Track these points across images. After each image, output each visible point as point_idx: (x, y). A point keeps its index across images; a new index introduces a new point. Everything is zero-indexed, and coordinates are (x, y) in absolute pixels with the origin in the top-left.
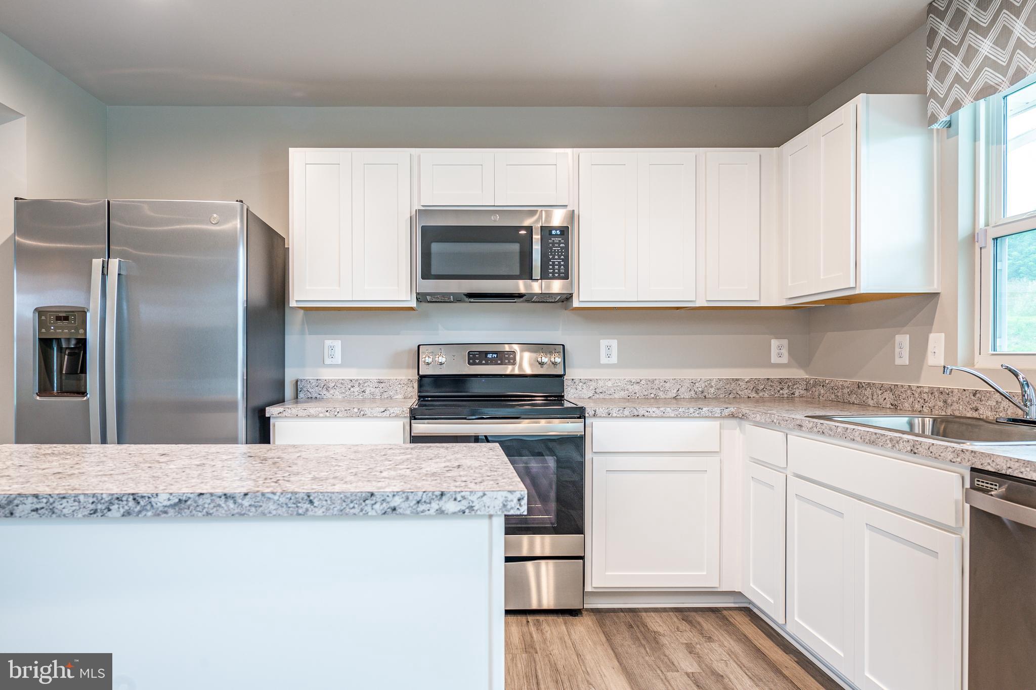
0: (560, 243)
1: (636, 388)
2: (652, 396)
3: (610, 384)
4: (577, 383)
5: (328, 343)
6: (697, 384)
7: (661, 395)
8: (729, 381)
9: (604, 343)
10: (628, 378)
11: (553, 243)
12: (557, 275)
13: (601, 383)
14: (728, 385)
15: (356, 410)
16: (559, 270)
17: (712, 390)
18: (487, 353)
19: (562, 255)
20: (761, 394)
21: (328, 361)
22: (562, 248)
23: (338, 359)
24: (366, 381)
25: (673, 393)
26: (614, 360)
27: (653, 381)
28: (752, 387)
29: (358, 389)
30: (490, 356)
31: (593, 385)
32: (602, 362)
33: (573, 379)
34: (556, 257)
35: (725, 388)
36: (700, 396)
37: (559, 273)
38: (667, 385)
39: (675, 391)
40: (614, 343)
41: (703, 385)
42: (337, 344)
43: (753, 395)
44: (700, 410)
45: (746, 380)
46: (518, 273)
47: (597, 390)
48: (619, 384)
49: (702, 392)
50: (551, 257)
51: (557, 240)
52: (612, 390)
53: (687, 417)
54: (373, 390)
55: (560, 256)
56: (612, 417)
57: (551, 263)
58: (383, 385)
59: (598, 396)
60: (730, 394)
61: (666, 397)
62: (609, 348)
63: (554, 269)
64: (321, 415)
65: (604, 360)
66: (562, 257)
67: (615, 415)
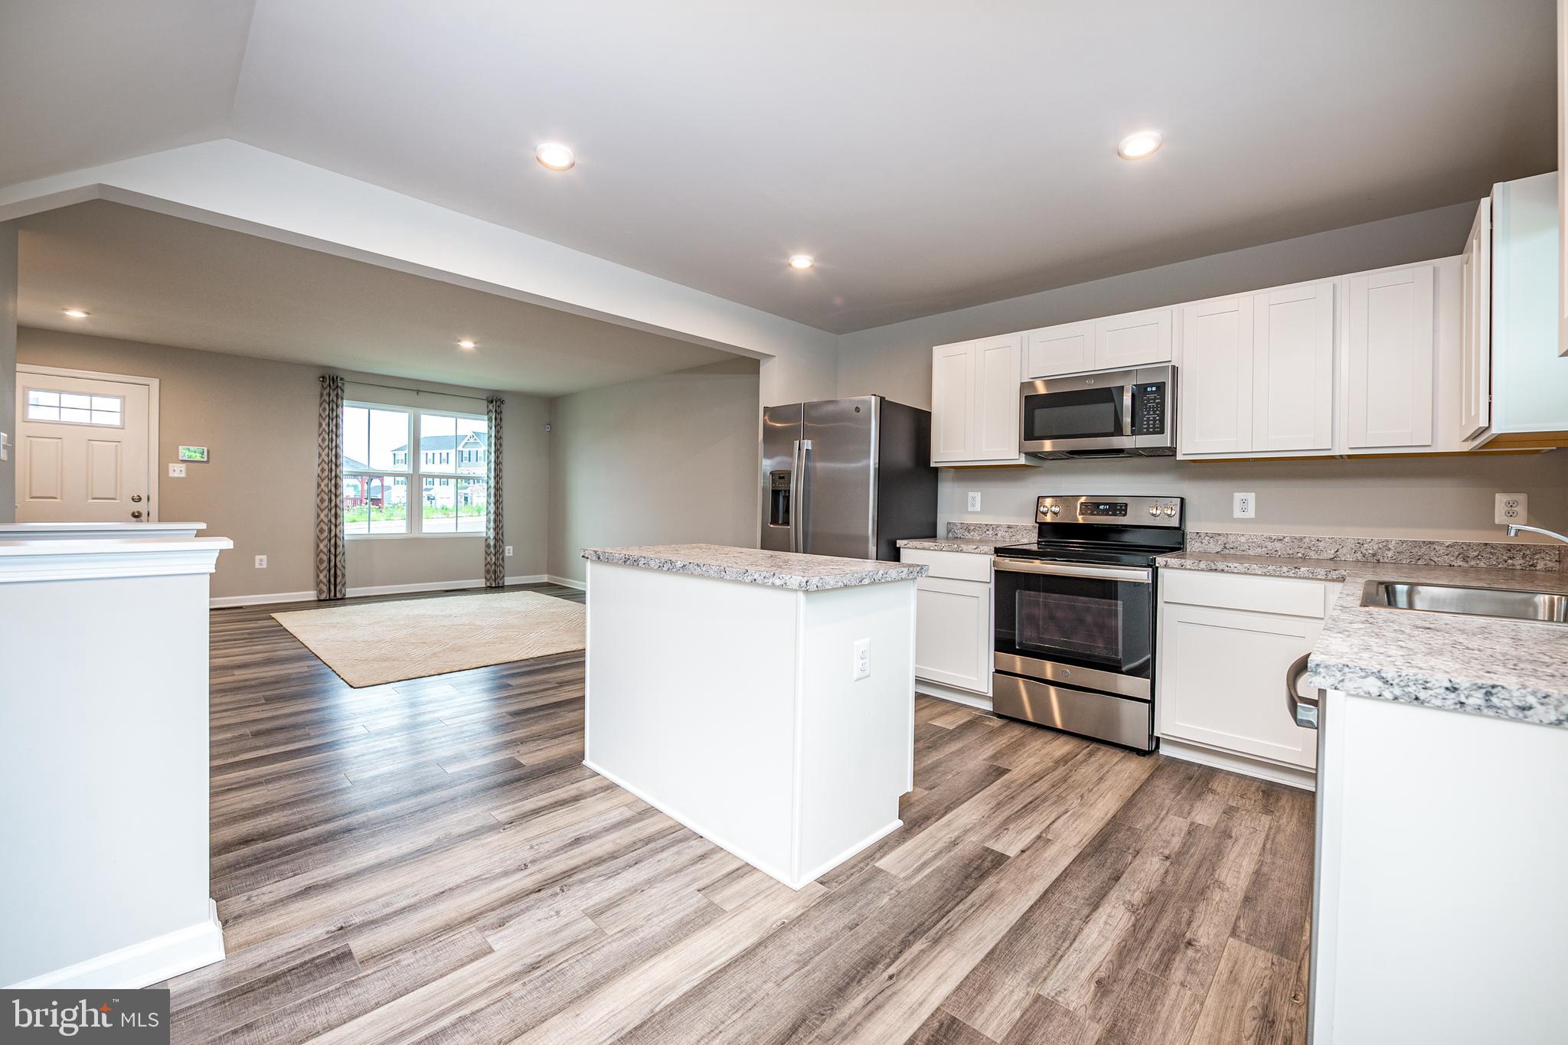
0: (1155, 399)
1: (1278, 545)
2: (1300, 555)
3: (1243, 540)
4: (1203, 536)
5: (971, 494)
6: (1366, 545)
7: (1313, 555)
8: (1416, 544)
9: (1238, 496)
10: (1266, 535)
11: (1148, 400)
12: (1151, 430)
13: (1232, 538)
14: (1416, 550)
15: (956, 546)
16: (1154, 425)
17: (1390, 554)
18: (1099, 504)
19: (1157, 410)
20: (1473, 563)
21: (970, 509)
22: (1157, 404)
23: (978, 508)
24: (998, 526)
25: (1331, 554)
26: (1251, 513)
27: (1301, 539)
28: (1457, 553)
29: (992, 532)
30: (1102, 507)
31: (1222, 539)
32: (1235, 517)
33: (1198, 533)
34: (1151, 413)
35: (1411, 552)
36: (1370, 559)
37: (1154, 428)
38: (1321, 545)
39: (1333, 551)
40: (1251, 497)
41: (1376, 547)
42: (978, 495)
43: (1460, 562)
44: (1297, 570)
45: (1447, 544)
46: (1112, 430)
47: (1227, 545)
48: (1255, 540)
49: (1374, 555)
50: (1145, 413)
51: (1152, 396)
52: (1246, 545)
53: (1278, 576)
54: (1004, 534)
55: (1154, 413)
56: (1185, 569)
57: (1145, 419)
58: (1012, 530)
59: (1228, 552)
60: (1419, 559)
61: (1319, 557)
62: (1244, 501)
63: (1148, 424)
64: (932, 548)
65: (1237, 514)
66: (1158, 412)
67: (1189, 567)
